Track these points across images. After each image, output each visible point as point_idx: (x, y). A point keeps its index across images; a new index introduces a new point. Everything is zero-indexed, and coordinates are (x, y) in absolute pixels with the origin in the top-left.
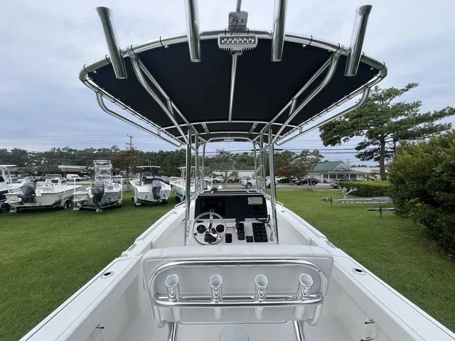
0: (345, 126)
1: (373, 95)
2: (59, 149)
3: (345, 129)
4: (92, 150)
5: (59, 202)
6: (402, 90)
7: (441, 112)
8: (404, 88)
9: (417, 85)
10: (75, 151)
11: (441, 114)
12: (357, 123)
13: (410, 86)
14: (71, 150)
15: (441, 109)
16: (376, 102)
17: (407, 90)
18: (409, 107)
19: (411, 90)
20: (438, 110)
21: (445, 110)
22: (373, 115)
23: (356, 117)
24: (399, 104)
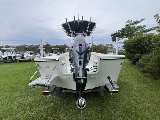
0: (119, 35)
1: (130, 23)
2: (21, 45)
3: (119, 36)
4: (33, 45)
5: (30, 59)
6: (140, 21)
7: (150, 29)
8: (140, 20)
9: (144, 19)
10: (27, 46)
11: (150, 30)
12: (123, 33)
13: (142, 20)
14: (25, 46)
15: (151, 28)
16: (131, 26)
17: (141, 21)
18: (141, 27)
19: (142, 21)
20: (150, 28)
21: (152, 28)
22: (129, 30)
23: (123, 31)
24: (138, 26)
